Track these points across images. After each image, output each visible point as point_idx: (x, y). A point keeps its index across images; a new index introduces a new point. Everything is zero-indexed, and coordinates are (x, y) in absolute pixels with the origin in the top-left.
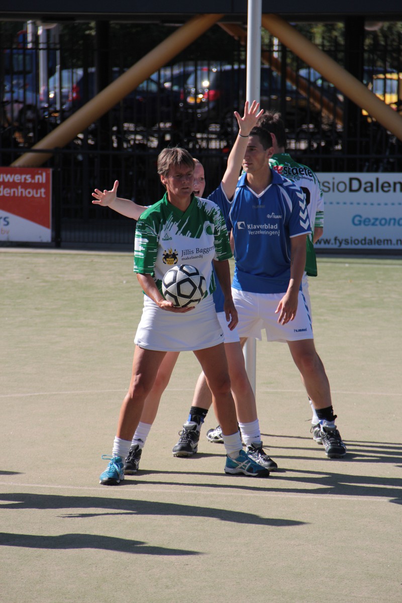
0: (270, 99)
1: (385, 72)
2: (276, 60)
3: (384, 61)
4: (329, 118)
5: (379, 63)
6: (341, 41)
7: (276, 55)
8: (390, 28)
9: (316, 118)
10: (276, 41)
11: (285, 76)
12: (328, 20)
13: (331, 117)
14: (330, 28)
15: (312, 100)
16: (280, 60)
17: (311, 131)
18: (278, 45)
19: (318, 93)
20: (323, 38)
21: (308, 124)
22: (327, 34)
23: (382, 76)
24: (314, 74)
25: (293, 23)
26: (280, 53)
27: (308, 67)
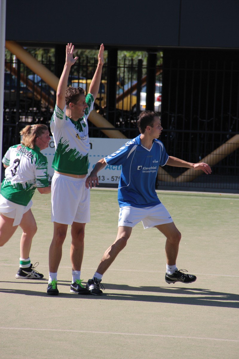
0: (11, 92)
1: (79, 79)
2: (14, 68)
3: (78, 73)
4: (45, 104)
5: (75, 74)
6: (53, 59)
7: (14, 65)
8: (82, 53)
9: (38, 104)
10: (14, 58)
11: (19, 78)
12: (46, 47)
13: (47, 104)
14: (47, 52)
15: (35, 94)
16: (16, 69)
17: (35, 111)
18: (16, 60)
19: (39, 89)
20: (42, 57)
21: (33, 108)
22: (45, 55)
23: (77, 81)
24: (37, 78)
25: (25, 48)
26: (17, 64)
27: (34, 74)
